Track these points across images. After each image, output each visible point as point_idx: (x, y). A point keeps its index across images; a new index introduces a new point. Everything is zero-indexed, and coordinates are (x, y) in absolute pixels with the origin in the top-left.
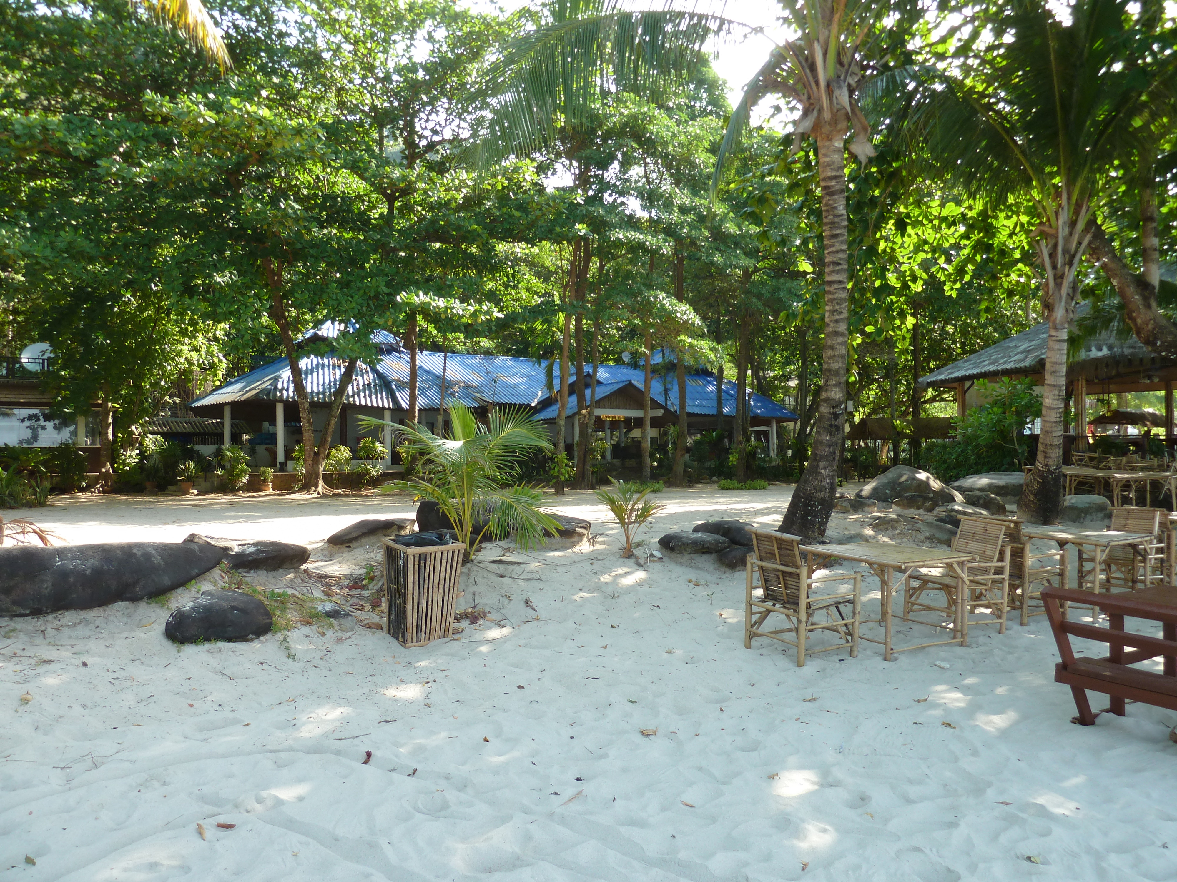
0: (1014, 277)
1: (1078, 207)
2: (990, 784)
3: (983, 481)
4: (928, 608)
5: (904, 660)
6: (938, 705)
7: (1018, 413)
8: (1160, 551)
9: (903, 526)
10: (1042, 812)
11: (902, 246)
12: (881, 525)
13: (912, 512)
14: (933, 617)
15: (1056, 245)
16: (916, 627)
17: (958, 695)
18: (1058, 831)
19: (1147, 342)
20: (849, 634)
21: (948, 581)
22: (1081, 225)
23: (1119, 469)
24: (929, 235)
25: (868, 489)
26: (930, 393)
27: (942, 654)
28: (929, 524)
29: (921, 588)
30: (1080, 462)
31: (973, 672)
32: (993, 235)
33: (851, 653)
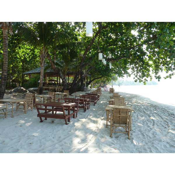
0: (37, 59)
1: (46, 50)
2: (26, 134)
3: (32, 89)
4: (20, 108)
5: (15, 117)
6: (20, 123)
7: (38, 79)
8: (54, 98)
9: (18, 96)
10: (34, 136)
11: (20, 51)
12: (14, 96)
13: (20, 94)
14: (21, 110)
15: (42, 55)
16: (18, 112)
17: (24, 121)
18: (35, 138)
19: (54, 70)
20: (5, 114)
21: (24, 104)
22: (46, 53)
23: (51, 87)
24: (25, 50)
25: (13, 90)
26: (26, 75)
27: (22, 115)
28: (23, 96)
29: (19, 105)
30: (46, 86)
31: (26, 117)
32: (35, 52)
33: (6, 117)
